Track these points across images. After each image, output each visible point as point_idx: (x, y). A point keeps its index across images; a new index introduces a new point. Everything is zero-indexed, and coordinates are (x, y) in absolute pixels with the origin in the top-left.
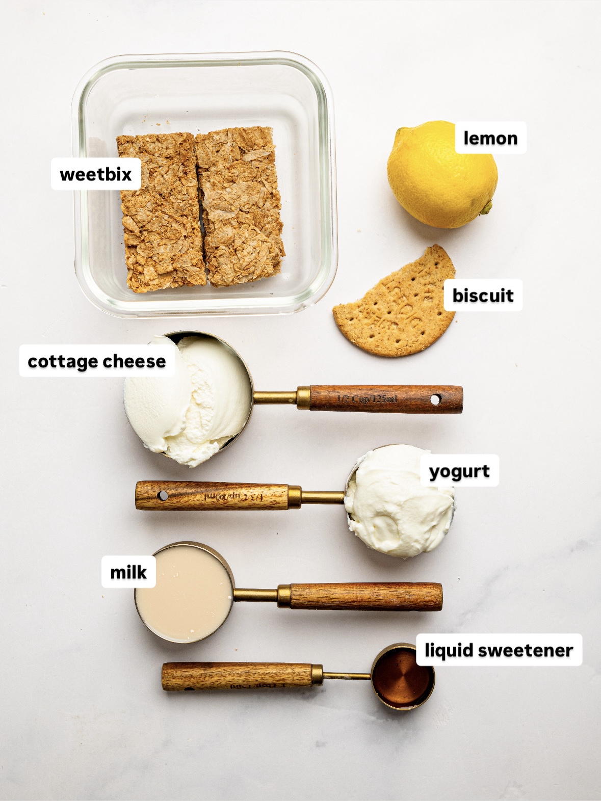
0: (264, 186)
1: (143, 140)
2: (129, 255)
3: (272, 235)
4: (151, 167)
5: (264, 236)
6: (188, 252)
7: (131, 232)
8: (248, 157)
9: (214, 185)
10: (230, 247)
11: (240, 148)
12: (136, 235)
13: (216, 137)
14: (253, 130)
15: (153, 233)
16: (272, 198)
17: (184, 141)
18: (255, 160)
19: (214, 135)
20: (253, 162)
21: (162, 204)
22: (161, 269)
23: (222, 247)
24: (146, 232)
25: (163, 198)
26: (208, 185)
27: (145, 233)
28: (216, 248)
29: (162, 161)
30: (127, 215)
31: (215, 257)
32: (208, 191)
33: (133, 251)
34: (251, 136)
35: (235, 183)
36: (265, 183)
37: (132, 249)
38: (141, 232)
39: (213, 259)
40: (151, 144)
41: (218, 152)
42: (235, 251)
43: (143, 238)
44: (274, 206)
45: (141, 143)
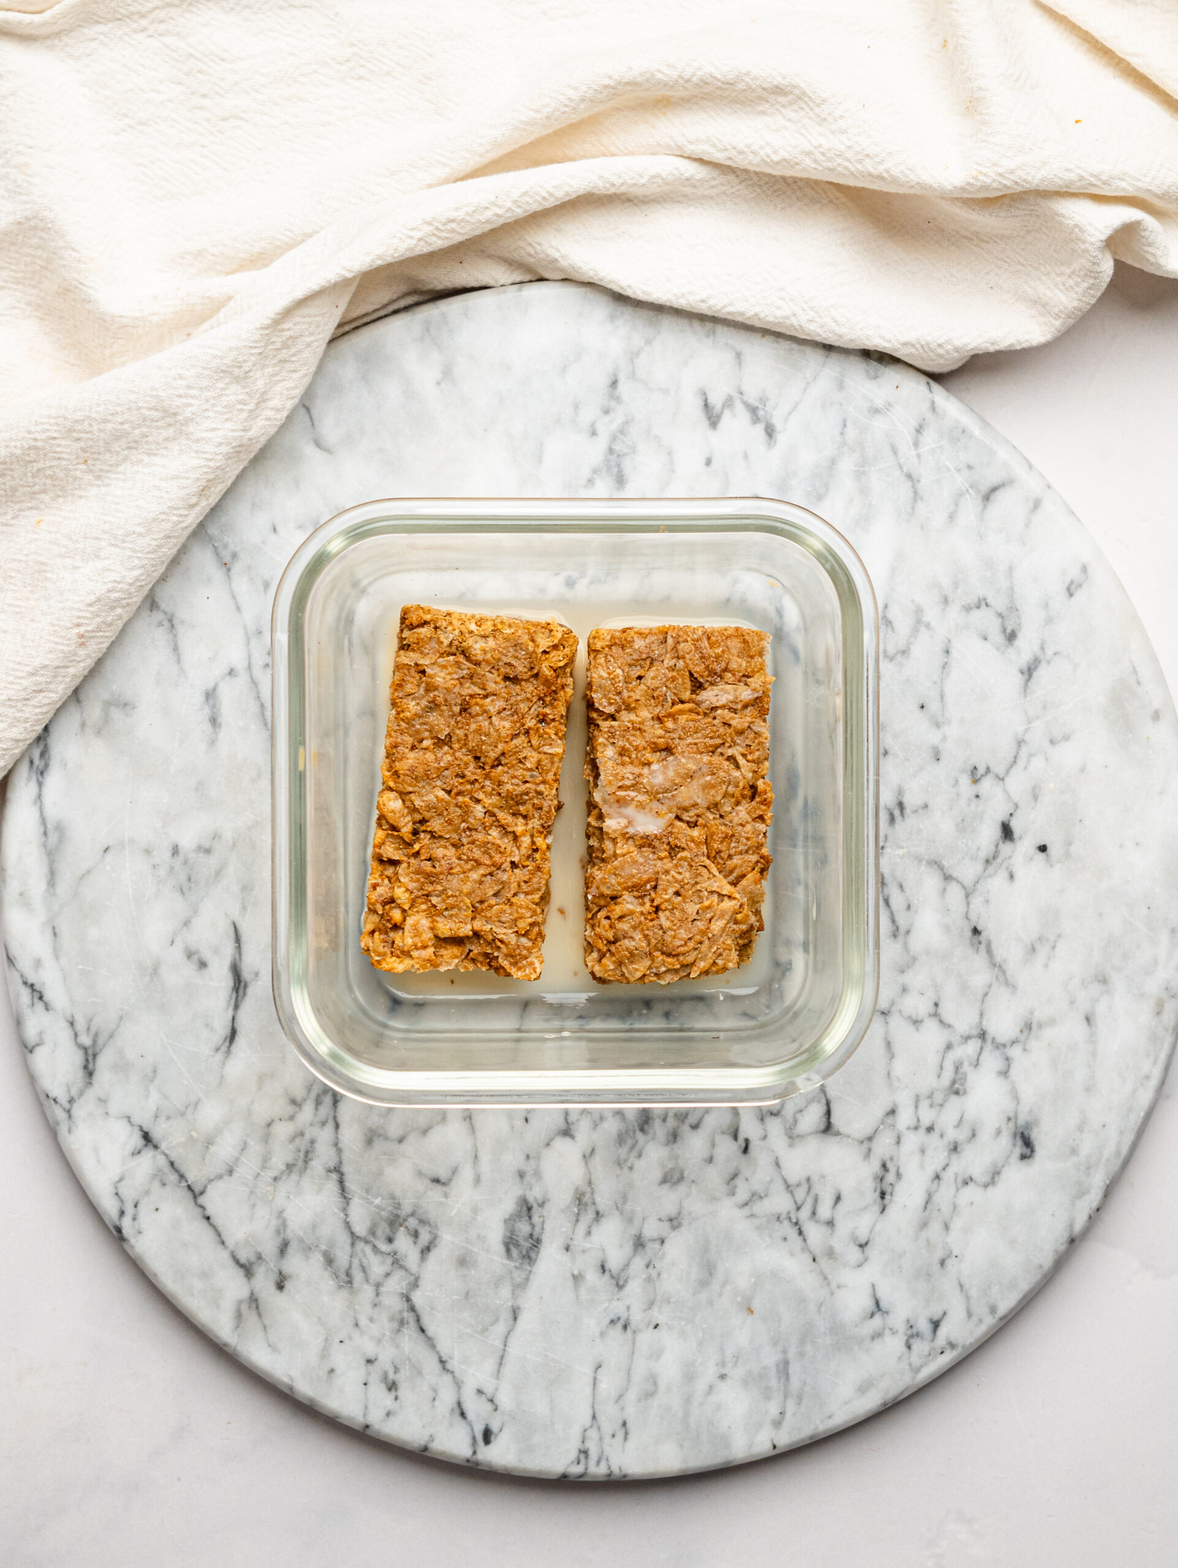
0: (738, 767)
1: (463, 628)
2: (380, 881)
3: (744, 882)
4: (465, 692)
5: (725, 882)
6: (514, 900)
7: (394, 828)
8: (710, 696)
9: (623, 752)
10: (647, 900)
11: (691, 674)
12: (402, 838)
13: (639, 644)
14: (726, 635)
15: (442, 843)
16: (752, 798)
17: (555, 647)
18: (723, 707)
19: (635, 638)
20: (719, 712)
21: (476, 780)
22: (445, 928)
23: (627, 896)
24: (429, 836)
25: (480, 767)
26: (610, 752)
27: (425, 838)
28: (614, 898)
29: (494, 683)
30: (391, 789)
31: (608, 918)
32: (610, 764)
33: (390, 871)
34: (719, 651)
35: (673, 754)
36: (742, 761)
37: (387, 866)
38: (415, 832)
39: (606, 923)
40: (478, 639)
41: (640, 678)
42: (656, 912)
43: (417, 847)
44: (755, 816)
45: (457, 632)
